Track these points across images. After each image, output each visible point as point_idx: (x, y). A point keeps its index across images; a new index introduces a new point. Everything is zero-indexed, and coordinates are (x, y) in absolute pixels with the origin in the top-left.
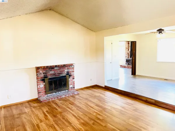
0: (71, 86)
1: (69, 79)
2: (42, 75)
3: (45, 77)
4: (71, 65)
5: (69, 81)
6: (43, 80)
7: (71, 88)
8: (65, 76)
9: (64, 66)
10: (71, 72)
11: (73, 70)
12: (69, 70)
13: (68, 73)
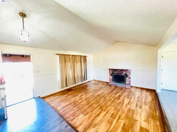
0: (127, 83)
1: (126, 78)
2: (111, 73)
3: (113, 74)
4: (128, 70)
5: (126, 79)
6: (112, 75)
7: (128, 84)
8: (123, 76)
9: (122, 70)
10: (128, 74)
11: (129, 73)
12: (126, 73)
13: (126, 74)
